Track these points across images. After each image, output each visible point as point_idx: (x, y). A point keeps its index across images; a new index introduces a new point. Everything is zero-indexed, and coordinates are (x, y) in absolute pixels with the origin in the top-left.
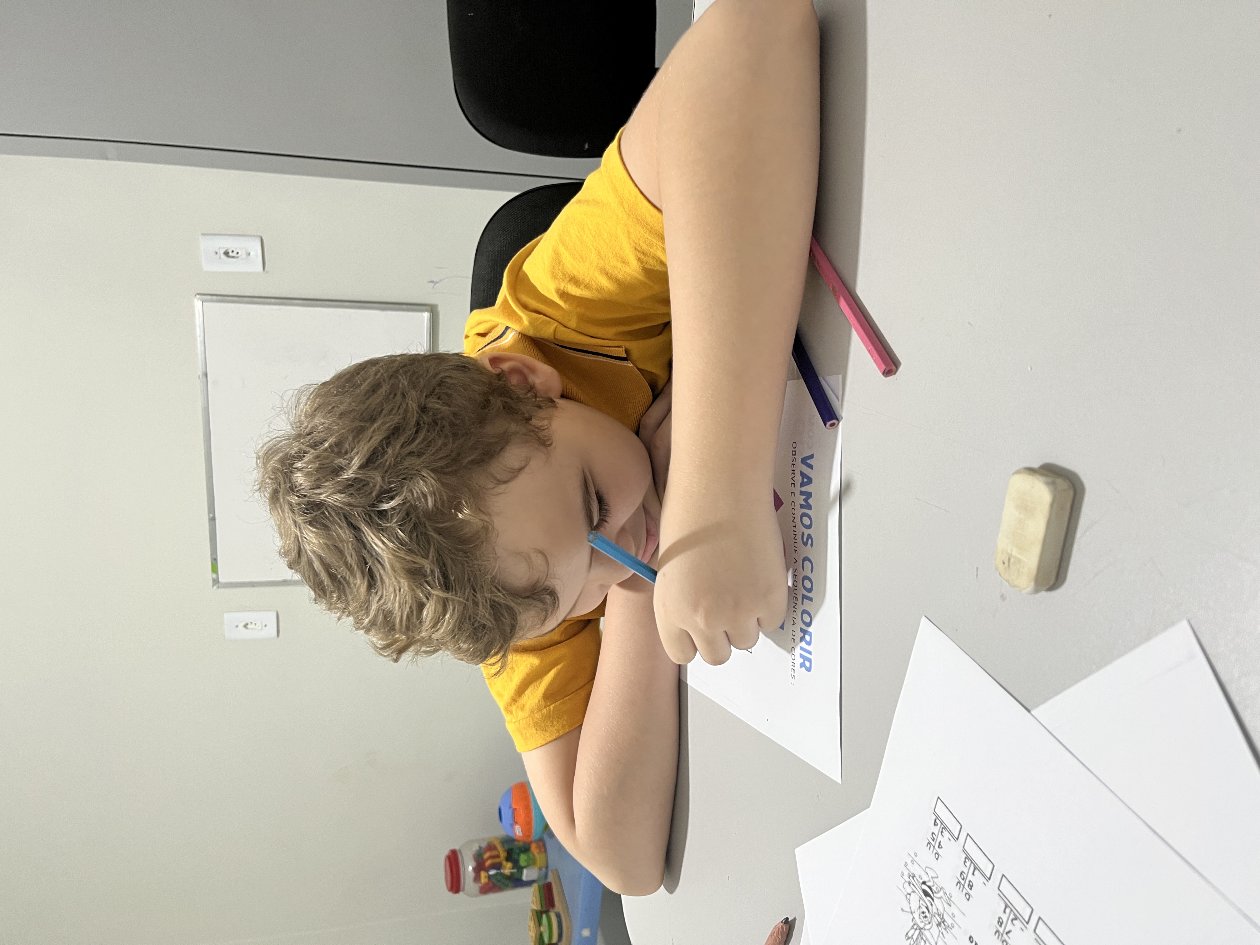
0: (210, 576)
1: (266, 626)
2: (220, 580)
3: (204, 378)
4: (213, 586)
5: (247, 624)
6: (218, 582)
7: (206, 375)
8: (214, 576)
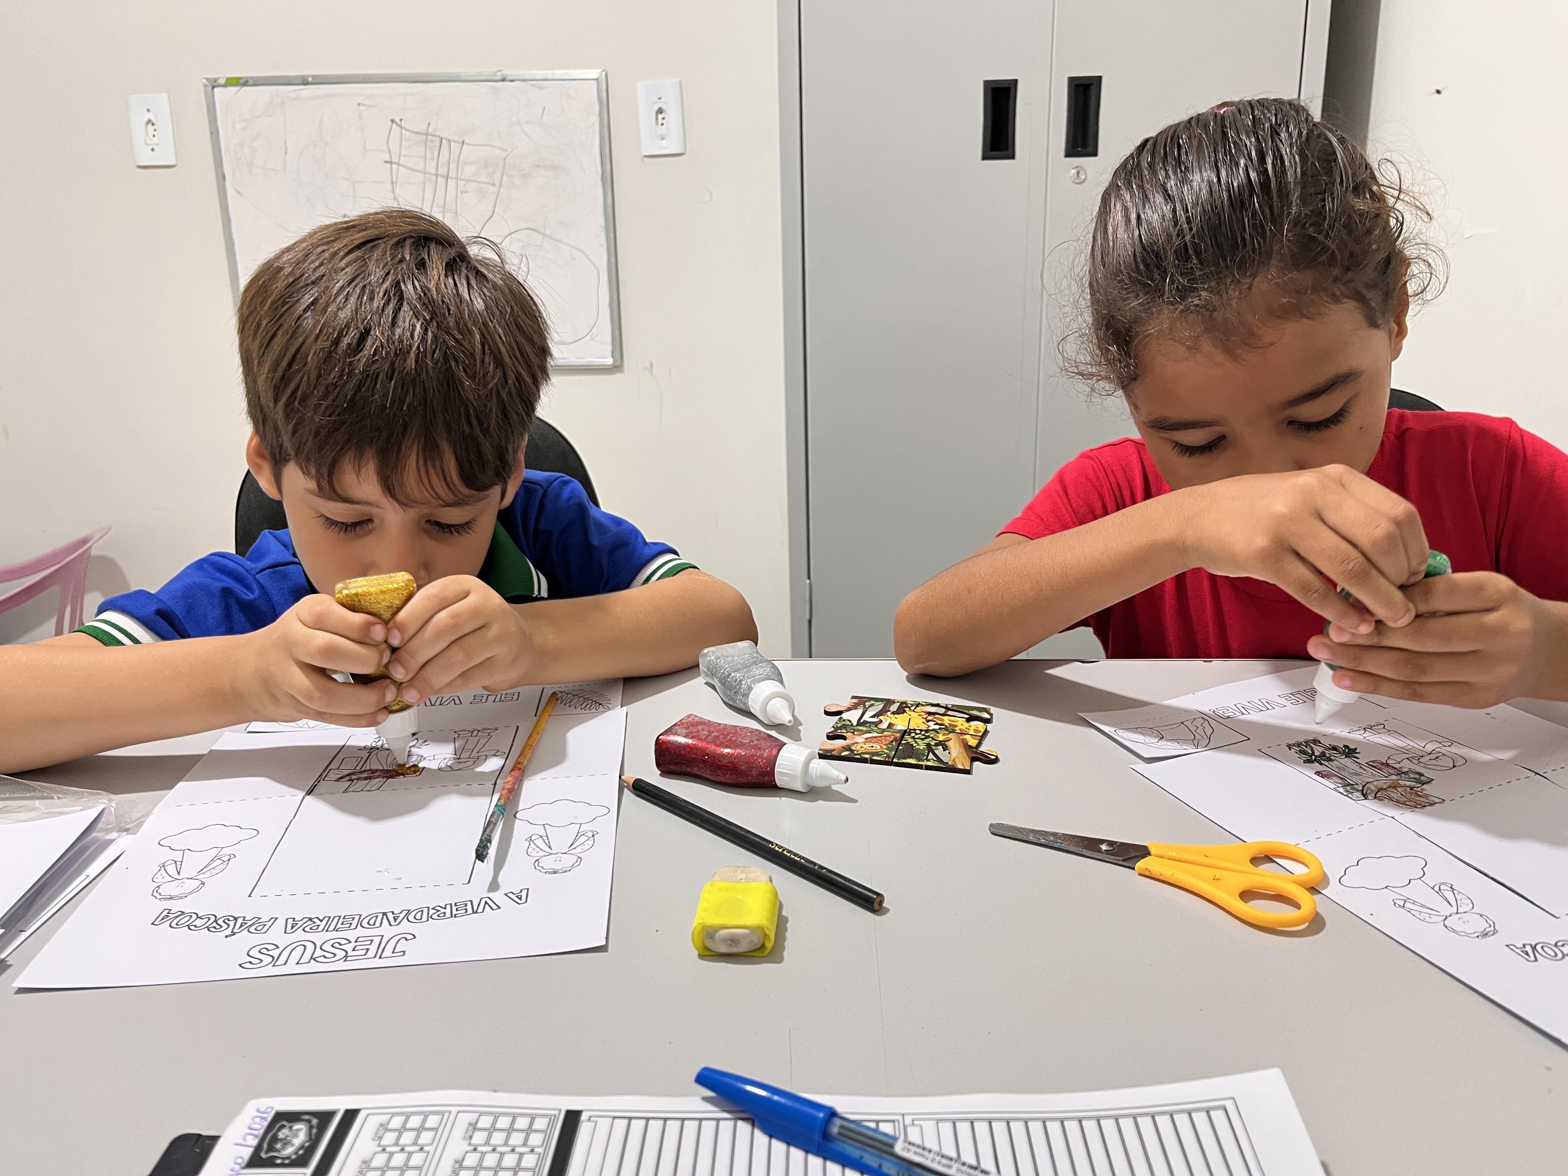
0: (222, 76)
2: (216, 90)
4: (207, 79)
5: (153, 124)
6: (213, 88)
7: (503, 80)
8: (222, 81)
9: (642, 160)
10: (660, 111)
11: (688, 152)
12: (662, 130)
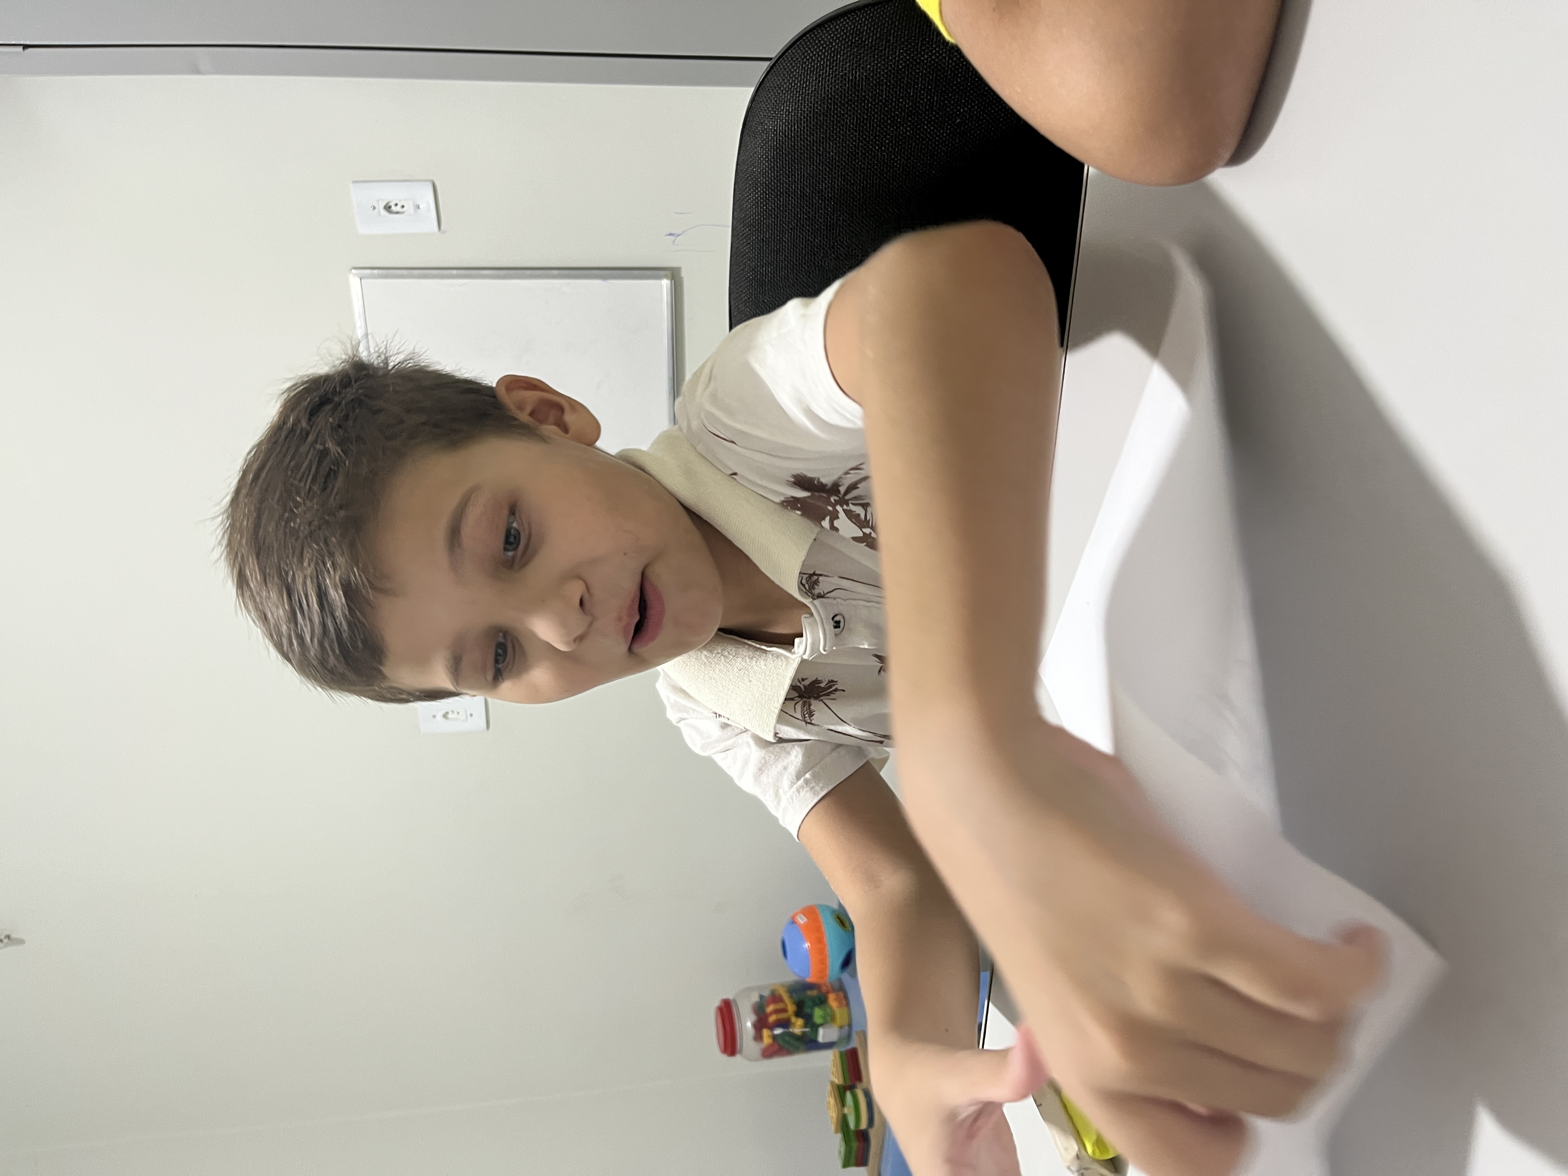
1: (471, 715)
5: (447, 713)
9: (444, 232)
10: (388, 208)
11: (430, 178)
12: (409, 208)
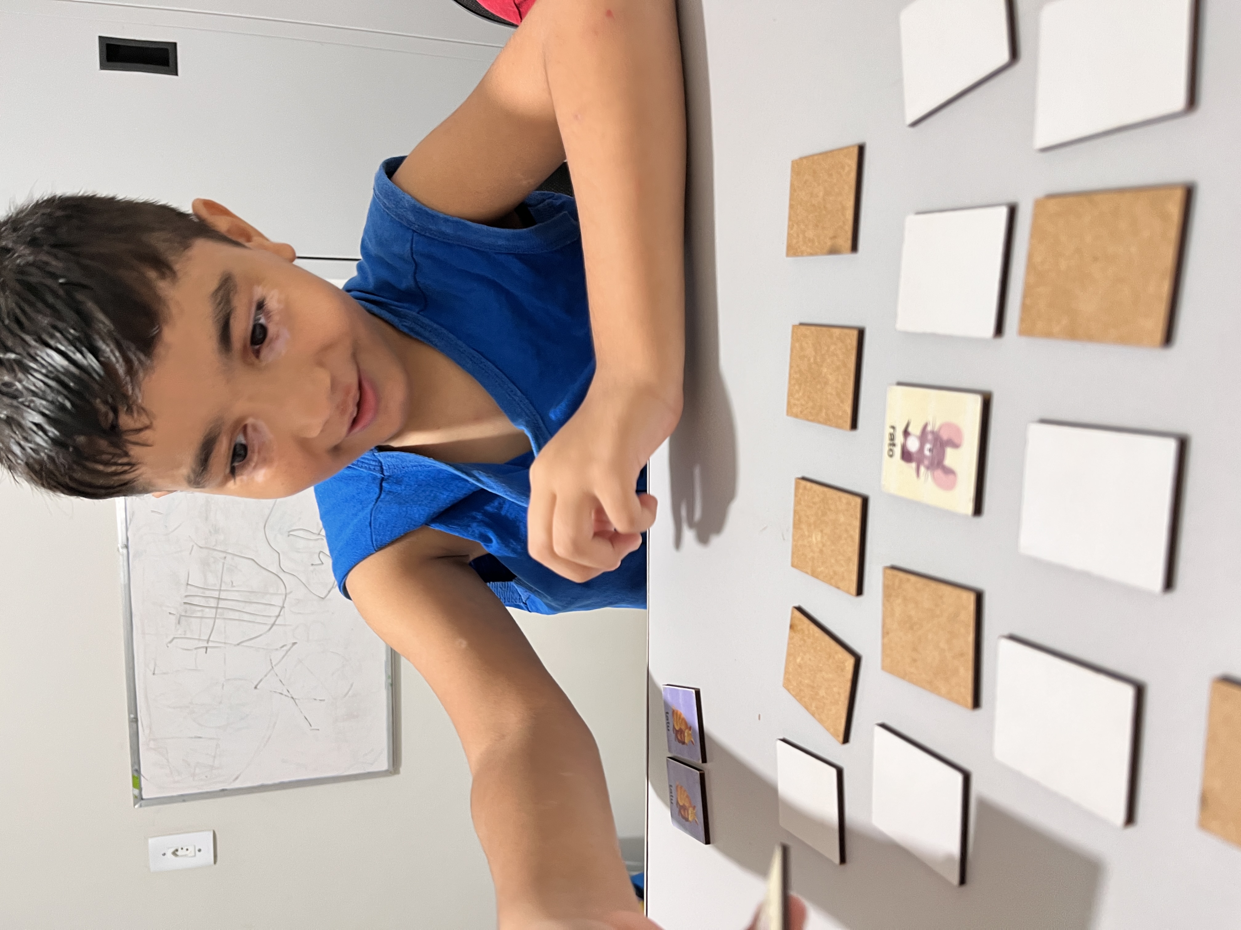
0: (131, 791)
1: (200, 850)
2: (144, 797)
3: (125, 551)
4: (135, 805)
5: (177, 850)
6: (142, 799)
7: (127, 547)
8: (136, 792)
